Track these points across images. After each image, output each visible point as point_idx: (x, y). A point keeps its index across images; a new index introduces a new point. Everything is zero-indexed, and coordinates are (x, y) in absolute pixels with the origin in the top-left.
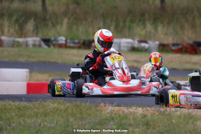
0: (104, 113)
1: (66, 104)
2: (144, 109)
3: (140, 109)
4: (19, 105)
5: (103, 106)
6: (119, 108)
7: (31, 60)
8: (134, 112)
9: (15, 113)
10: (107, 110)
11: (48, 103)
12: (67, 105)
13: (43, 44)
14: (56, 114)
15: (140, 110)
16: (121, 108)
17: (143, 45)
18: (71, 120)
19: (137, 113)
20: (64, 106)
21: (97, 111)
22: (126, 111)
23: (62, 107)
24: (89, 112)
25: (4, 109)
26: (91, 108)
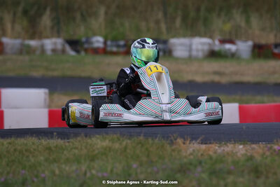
0: (184, 154)
1: (123, 141)
2: (248, 147)
3: (241, 147)
4: (48, 143)
5: (182, 145)
6: (207, 145)
10: (188, 149)
11: (94, 139)
12: (124, 143)
13: (68, 48)
14: (109, 157)
15: (241, 149)
16: (210, 145)
17: (228, 46)
18: (135, 166)
19: (236, 153)
20: (121, 144)
21: (173, 150)
22: (219, 151)
23: (117, 146)
24: (161, 153)
25: (26, 150)
26: (163, 146)
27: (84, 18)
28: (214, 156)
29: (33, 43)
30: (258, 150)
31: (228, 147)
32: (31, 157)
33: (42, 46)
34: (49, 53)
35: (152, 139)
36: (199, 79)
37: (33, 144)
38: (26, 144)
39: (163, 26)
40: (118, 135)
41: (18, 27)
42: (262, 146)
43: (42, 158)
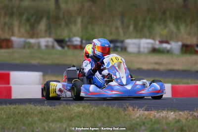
0: (133, 117)
1: (92, 108)
2: (177, 113)
3: (172, 113)
4: (41, 109)
5: (132, 111)
6: (149, 112)
7: (44, 62)
8: (166, 116)
9: (38, 117)
10: (136, 114)
11: (72, 106)
12: (93, 109)
13: (56, 45)
14: (82, 119)
15: (172, 115)
16: (151, 112)
17: (165, 45)
18: (99, 125)
19: (169, 117)
20: (90, 110)
21: (126, 115)
22: (157, 116)
23: (87, 111)
24: (117, 116)
25: (26, 113)
26: (119, 112)
27: (67, 25)
28: (154, 119)
29: (32, 41)
30: (183, 115)
31: (163, 113)
32: (29, 118)
33: (39, 43)
34: (43, 48)
35: (112, 107)
36: (145, 67)
37: (31, 109)
38: (26, 109)
39: (121, 31)
40: (89, 104)
41: (23, 30)
42: (186, 113)
43: (37, 119)
